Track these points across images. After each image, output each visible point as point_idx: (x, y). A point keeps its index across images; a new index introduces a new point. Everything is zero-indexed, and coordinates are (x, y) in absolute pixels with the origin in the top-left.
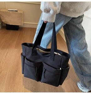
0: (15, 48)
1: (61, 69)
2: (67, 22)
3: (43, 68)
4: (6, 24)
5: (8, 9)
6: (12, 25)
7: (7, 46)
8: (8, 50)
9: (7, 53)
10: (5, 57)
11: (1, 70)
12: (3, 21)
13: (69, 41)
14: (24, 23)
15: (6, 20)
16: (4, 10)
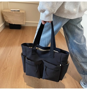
0: (18, 46)
1: (60, 65)
2: (67, 22)
3: (44, 66)
4: (10, 24)
5: (11, 10)
6: (15, 25)
7: (11, 44)
8: (11, 47)
9: (11, 51)
10: (10, 54)
11: (6, 66)
12: (7, 21)
13: (69, 40)
14: (26, 22)
15: (9, 20)
16: (7, 11)
